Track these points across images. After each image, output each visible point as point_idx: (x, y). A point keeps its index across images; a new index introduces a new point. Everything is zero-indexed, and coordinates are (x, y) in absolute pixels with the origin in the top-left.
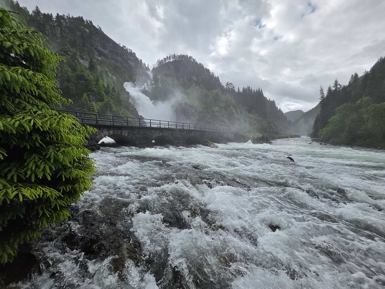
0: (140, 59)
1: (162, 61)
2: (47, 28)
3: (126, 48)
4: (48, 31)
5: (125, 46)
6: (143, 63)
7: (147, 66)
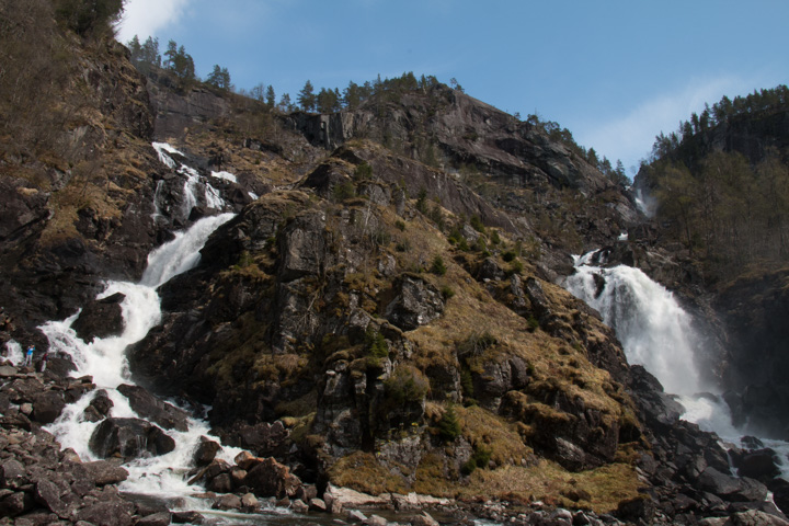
0: (587, 149)
1: (674, 137)
2: (324, 122)
3: (541, 121)
4: (324, 130)
5: (534, 118)
6: (601, 159)
7: (614, 167)
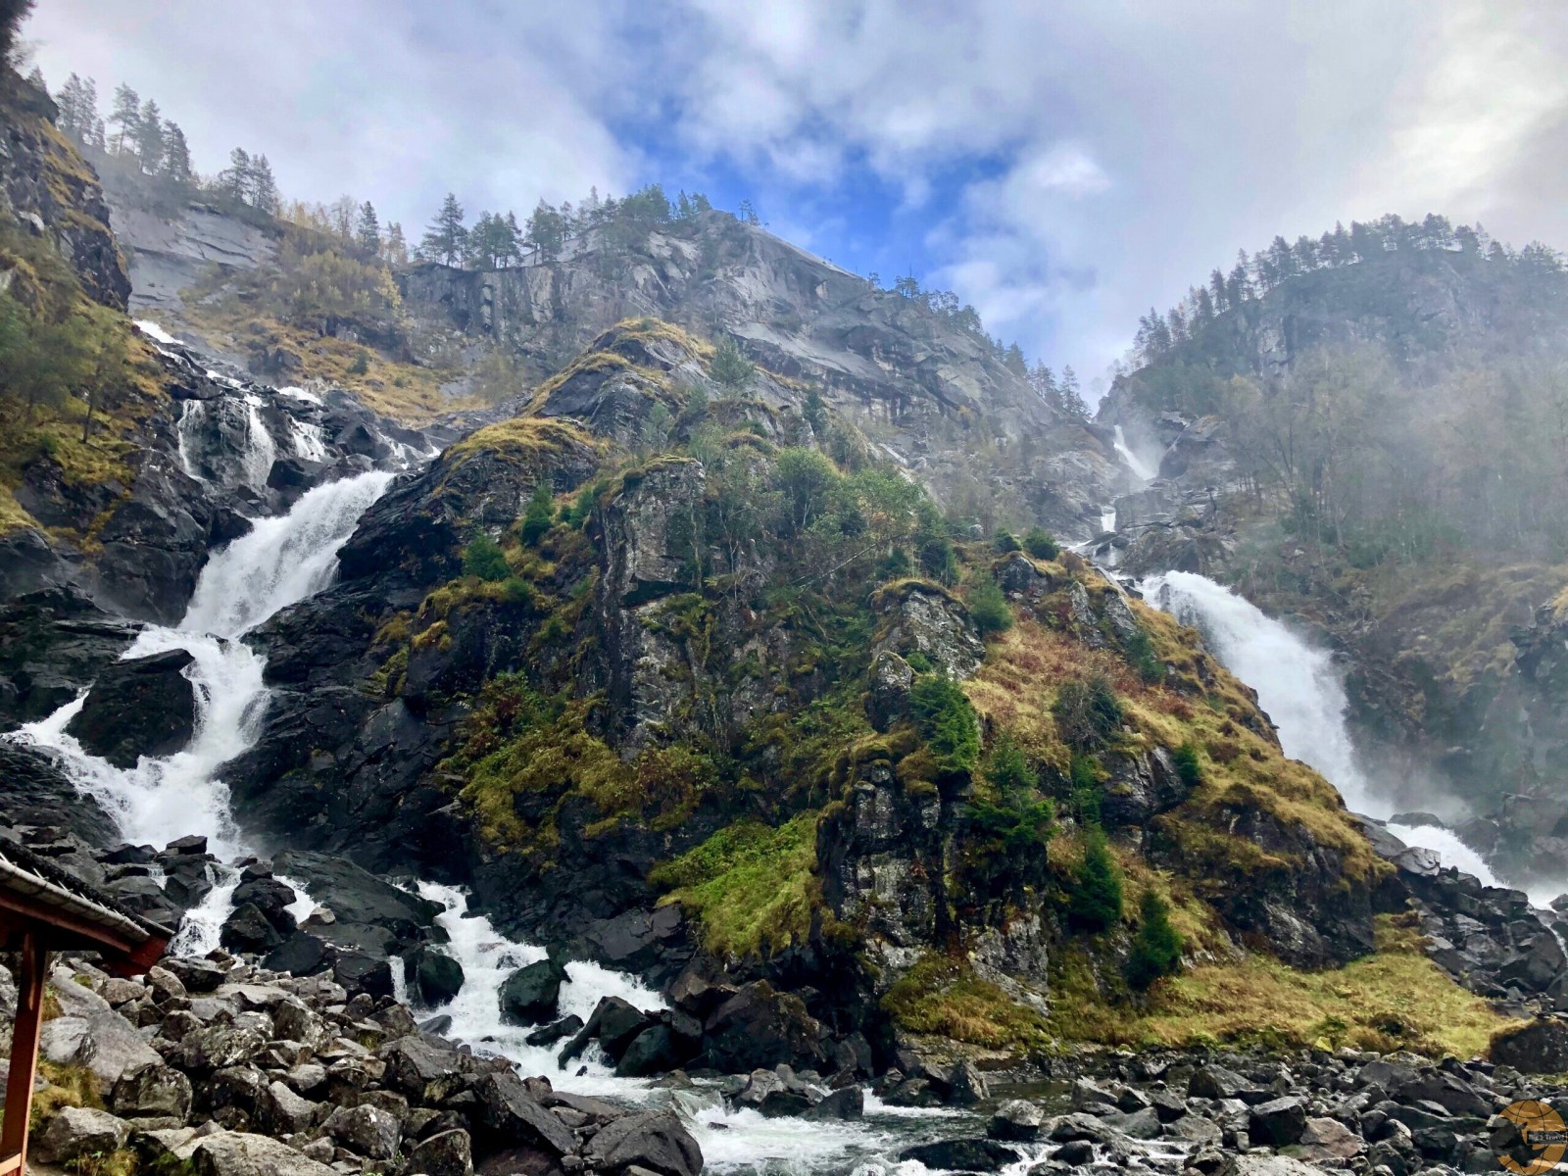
2: (490, 287)
3: (921, 289)
4: (490, 303)
5: (909, 283)
7: (1059, 381)
